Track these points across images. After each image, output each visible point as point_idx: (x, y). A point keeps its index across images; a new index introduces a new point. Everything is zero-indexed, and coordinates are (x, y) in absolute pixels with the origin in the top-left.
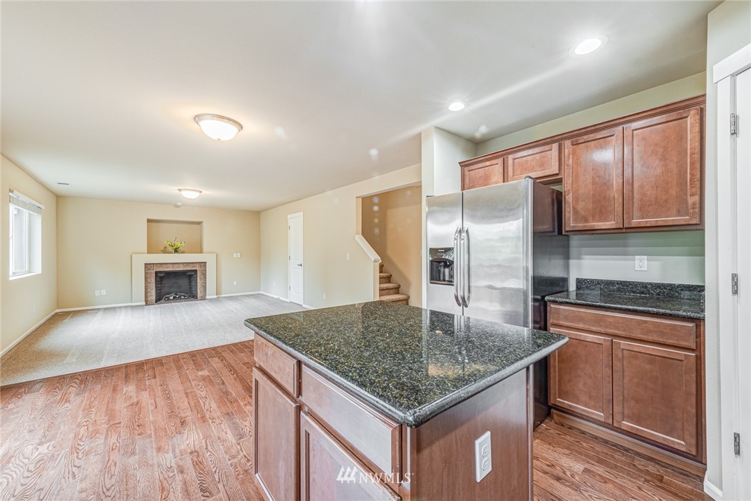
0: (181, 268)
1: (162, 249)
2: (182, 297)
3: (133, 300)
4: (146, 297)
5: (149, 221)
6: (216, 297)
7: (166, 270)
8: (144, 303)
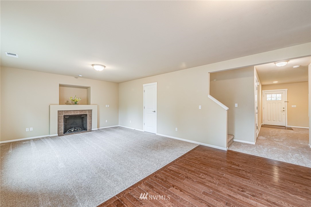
0: (79, 113)
1: (66, 102)
2: (79, 130)
3: (50, 133)
4: (58, 131)
5: (60, 85)
6: (97, 129)
7: (70, 114)
8: (57, 135)
